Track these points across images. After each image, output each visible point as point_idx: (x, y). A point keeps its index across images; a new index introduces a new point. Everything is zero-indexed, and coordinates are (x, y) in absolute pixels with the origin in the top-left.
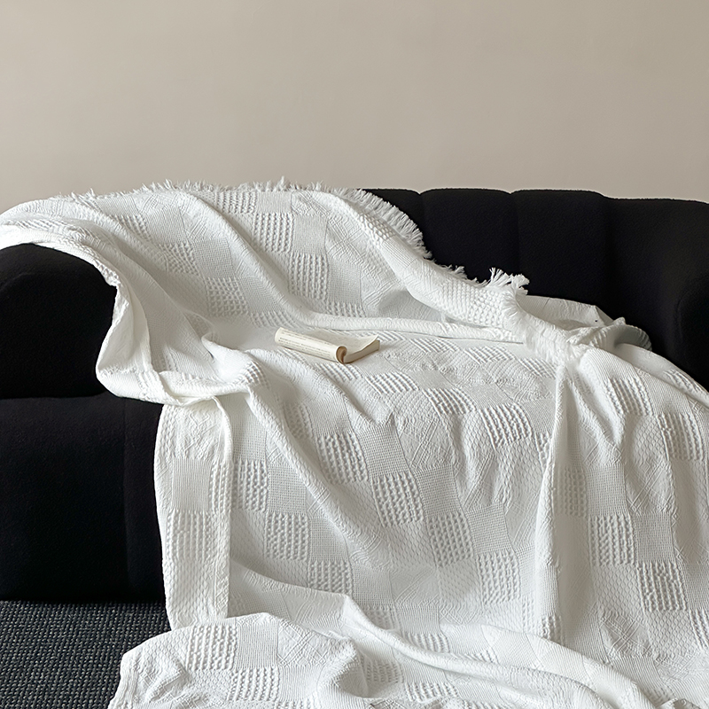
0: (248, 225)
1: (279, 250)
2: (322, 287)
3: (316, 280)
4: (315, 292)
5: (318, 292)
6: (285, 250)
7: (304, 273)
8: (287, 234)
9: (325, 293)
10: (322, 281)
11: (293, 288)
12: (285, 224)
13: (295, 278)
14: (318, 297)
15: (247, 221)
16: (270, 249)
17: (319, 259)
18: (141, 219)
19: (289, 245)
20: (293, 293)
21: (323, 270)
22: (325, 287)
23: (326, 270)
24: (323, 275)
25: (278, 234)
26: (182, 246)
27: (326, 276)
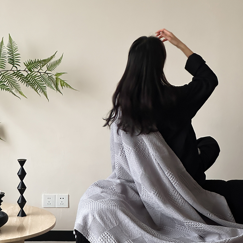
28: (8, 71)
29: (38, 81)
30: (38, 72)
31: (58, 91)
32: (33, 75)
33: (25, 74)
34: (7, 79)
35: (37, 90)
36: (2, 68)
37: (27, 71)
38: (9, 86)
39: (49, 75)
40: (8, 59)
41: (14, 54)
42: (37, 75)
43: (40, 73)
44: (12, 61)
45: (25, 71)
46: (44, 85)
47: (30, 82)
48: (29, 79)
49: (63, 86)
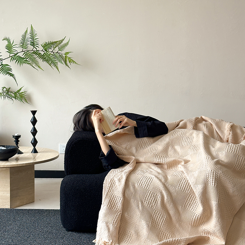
29: (51, 58)
30: (52, 52)
31: (67, 66)
32: (48, 54)
33: (42, 53)
34: (29, 57)
35: (51, 64)
36: (26, 48)
37: (44, 51)
38: (30, 61)
39: (60, 54)
40: (30, 42)
41: (35, 38)
42: (51, 54)
44: (33, 44)
45: (42, 51)
47: (45, 59)
48: (45, 57)
49: (71, 63)
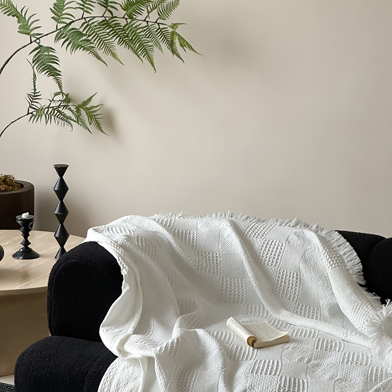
0: (257, 246)
1: (272, 265)
2: (295, 293)
3: (292, 288)
4: (290, 296)
5: (292, 296)
6: (275, 266)
7: (285, 283)
8: (279, 255)
9: (296, 297)
10: (296, 290)
11: (276, 291)
12: (279, 248)
13: (279, 285)
14: (291, 300)
15: (258, 243)
16: (266, 264)
17: (295, 275)
18: (195, 234)
19: (279, 263)
20: (275, 294)
21: (297, 282)
22: (297, 294)
23: (299, 283)
24: (296, 286)
25: (273, 254)
26: (215, 255)
27: (298, 286)
28: (95, 17)
29: (140, 36)
30: (145, 20)
31: (175, 56)
32: (134, 26)
34: (93, 31)
35: (138, 51)
36: (88, 12)
37: (126, 19)
38: (95, 42)
39: (162, 27)
42: (140, 26)
43: (147, 22)
45: (124, 18)
46: (150, 44)
47: (128, 37)
48: (127, 33)
